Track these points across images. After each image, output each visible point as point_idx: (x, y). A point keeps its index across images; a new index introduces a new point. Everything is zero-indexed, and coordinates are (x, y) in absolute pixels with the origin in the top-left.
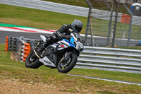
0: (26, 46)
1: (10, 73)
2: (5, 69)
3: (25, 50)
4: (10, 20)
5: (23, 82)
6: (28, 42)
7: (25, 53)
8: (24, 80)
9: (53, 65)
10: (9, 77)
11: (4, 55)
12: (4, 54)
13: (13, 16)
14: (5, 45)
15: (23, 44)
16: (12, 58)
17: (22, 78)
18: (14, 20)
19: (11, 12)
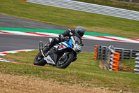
0: (115, 55)
1: (99, 81)
2: (94, 77)
3: (114, 59)
4: (99, 29)
5: (113, 90)
6: (117, 51)
7: (114, 62)
8: (113, 88)
9: (54, 63)
10: (99, 85)
11: (93, 64)
12: (94, 62)
13: (102, 25)
14: (94, 53)
15: (112, 53)
16: (101, 66)
17: (112, 87)
18: (103, 29)
19: (100, 21)
